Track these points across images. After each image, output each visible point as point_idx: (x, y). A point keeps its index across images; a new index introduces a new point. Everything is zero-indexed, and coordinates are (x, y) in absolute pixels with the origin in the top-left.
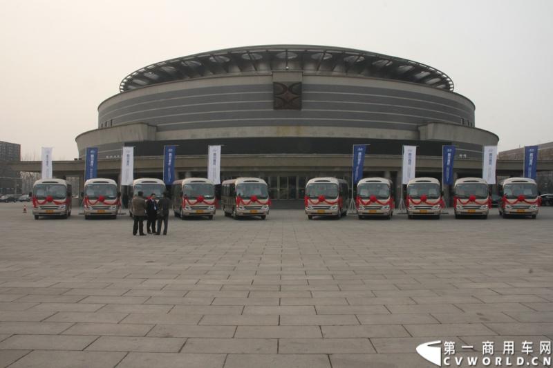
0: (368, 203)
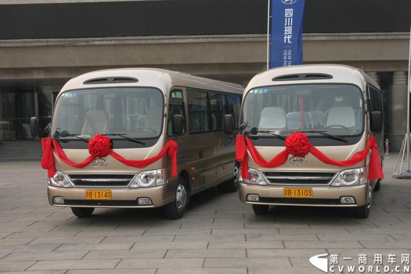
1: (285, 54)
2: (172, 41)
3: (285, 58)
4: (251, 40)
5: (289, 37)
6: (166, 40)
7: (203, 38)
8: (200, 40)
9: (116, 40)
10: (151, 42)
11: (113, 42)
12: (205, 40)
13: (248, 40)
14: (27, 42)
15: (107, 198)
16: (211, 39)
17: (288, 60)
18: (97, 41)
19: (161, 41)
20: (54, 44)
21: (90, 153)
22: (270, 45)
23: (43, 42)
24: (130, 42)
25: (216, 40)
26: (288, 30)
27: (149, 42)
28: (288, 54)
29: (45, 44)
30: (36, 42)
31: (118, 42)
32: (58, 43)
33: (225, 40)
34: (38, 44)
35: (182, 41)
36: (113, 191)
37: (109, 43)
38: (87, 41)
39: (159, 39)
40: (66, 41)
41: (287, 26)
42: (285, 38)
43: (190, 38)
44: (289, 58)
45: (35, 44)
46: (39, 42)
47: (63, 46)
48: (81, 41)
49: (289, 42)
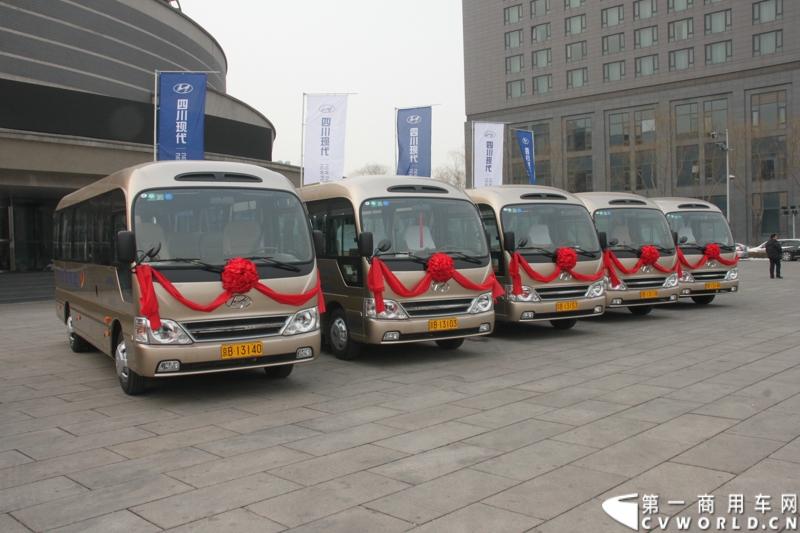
0: (422, 288)
5: (183, 136)
15: (257, 354)
21: (224, 287)
26: (182, 126)
36: (264, 342)
41: (180, 120)
42: (178, 136)
49: (183, 142)
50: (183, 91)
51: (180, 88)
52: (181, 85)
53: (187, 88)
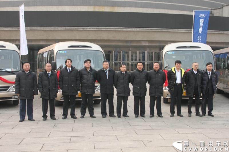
1: (199, 38)
2: (121, 30)
3: (199, 40)
4: (155, 30)
5: (201, 31)
6: (119, 29)
7: (135, 29)
8: (134, 30)
9: (96, 28)
10: (112, 30)
11: (95, 29)
12: (135, 30)
13: (153, 30)
14: (56, 28)
16: (138, 29)
17: (199, 41)
18: (88, 29)
19: (117, 30)
20: (68, 29)
22: (193, 34)
23: (63, 28)
24: (103, 29)
25: (140, 30)
26: (201, 28)
27: (111, 30)
28: (200, 38)
29: (64, 29)
30: (60, 28)
31: (97, 29)
32: (70, 29)
33: (144, 30)
34: (61, 29)
35: (126, 30)
37: (93, 29)
38: (83, 28)
39: (116, 29)
40: (74, 28)
41: (201, 26)
42: (199, 31)
43: (129, 29)
44: (200, 40)
45: (60, 29)
46: (61, 28)
47: (72, 30)
48: (81, 28)
49: (201, 33)
50: (202, 16)
51: (201, 16)
52: (201, 15)
53: (203, 16)
